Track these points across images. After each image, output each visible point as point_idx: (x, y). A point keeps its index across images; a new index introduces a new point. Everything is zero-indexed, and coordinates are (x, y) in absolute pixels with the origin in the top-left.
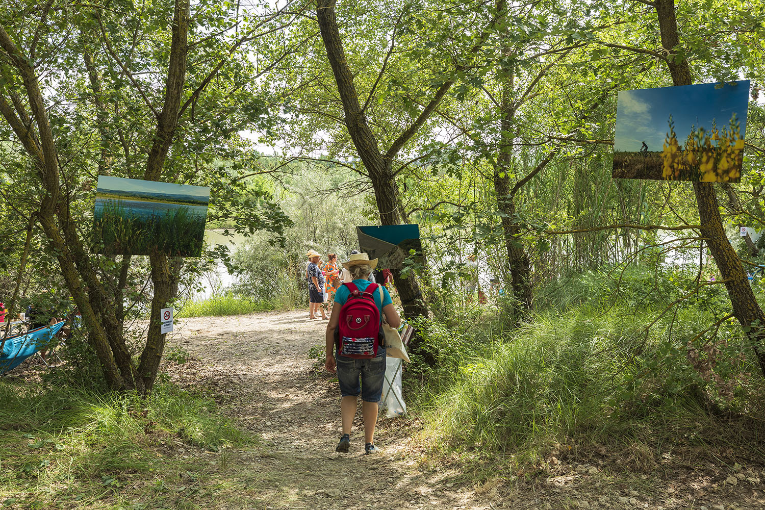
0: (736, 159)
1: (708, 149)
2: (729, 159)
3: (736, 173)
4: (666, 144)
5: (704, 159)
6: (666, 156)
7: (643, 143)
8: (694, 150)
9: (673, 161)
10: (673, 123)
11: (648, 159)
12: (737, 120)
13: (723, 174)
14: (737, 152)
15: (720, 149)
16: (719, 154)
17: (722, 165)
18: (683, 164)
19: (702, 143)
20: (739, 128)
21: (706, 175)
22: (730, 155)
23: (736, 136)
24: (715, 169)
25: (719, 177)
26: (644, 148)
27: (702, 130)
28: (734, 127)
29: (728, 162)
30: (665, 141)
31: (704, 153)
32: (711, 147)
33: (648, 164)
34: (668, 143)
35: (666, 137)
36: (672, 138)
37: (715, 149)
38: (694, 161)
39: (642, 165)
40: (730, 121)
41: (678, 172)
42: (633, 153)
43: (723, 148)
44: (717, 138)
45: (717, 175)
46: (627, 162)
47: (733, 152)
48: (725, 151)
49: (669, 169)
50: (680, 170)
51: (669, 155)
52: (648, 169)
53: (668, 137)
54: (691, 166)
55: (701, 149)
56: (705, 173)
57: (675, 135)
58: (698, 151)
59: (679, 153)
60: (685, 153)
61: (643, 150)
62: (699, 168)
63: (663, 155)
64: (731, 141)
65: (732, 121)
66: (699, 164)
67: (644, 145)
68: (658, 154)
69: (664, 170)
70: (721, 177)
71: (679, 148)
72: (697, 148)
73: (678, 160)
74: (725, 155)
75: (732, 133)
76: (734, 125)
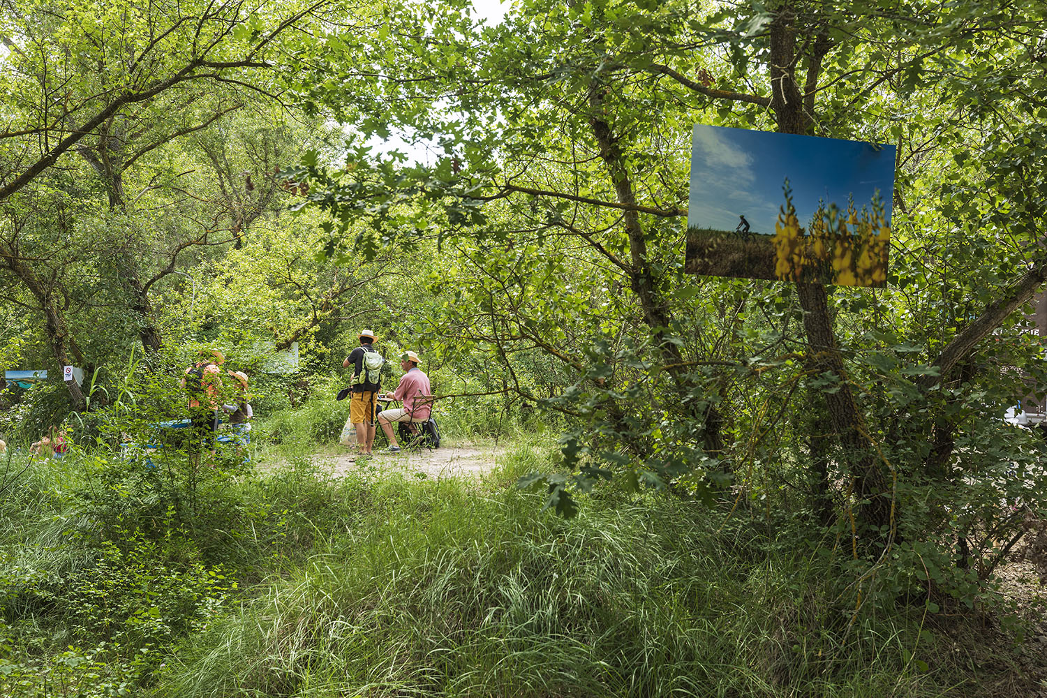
0: (881, 254)
1: (842, 237)
2: (872, 254)
3: (880, 275)
4: (781, 224)
5: (838, 251)
6: (780, 243)
7: (742, 218)
8: (823, 237)
9: (792, 252)
10: (790, 191)
11: (750, 245)
12: (881, 198)
13: (864, 275)
14: (881, 244)
15: (860, 238)
16: (858, 246)
17: (863, 263)
18: (808, 256)
19: (835, 226)
20: (883, 212)
21: (841, 276)
22: (872, 248)
23: (881, 222)
24: (853, 267)
25: (859, 279)
26: (744, 226)
27: (834, 207)
28: (877, 209)
29: (870, 257)
30: (777, 218)
31: (838, 242)
32: (848, 234)
33: (750, 254)
34: (782, 221)
35: (778, 211)
36: (789, 215)
37: (852, 237)
38: (823, 252)
39: (741, 254)
40: (872, 199)
41: (800, 269)
42: (724, 233)
43: (864, 237)
44: (855, 222)
45: (856, 276)
46: (712, 247)
47: (876, 244)
48: (867, 241)
49: (786, 263)
50: (803, 265)
51: (785, 241)
52: (750, 260)
53: (784, 213)
54: (819, 261)
55: (833, 236)
56: (840, 272)
57: (793, 211)
58: (829, 238)
59: (800, 239)
60: (810, 240)
61: (741, 229)
62: (831, 265)
63: (775, 240)
64: (874, 228)
65: (875, 200)
66: (831, 257)
67: (744, 221)
68: (767, 238)
69: (778, 265)
70: (862, 279)
71: (801, 232)
72: (827, 235)
73: (800, 251)
74: (867, 247)
75: (875, 216)
76: (877, 206)
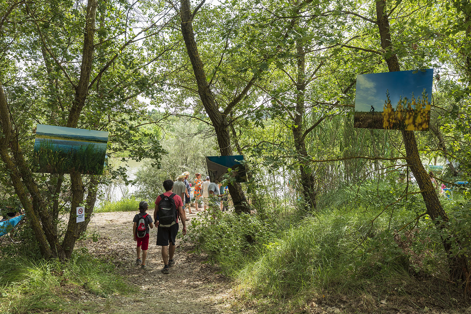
0: (426, 116)
1: (410, 111)
2: (422, 117)
3: (426, 126)
4: (385, 107)
5: (407, 117)
6: (385, 115)
7: (372, 106)
8: (401, 111)
9: (389, 118)
10: (389, 94)
11: (375, 116)
12: (426, 93)
13: (419, 126)
14: (426, 112)
15: (417, 110)
16: (416, 114)
17: (418, 121)
18: (395, 119)
19: (406, 107)
20: (427, 98)
21: (409, 126)
22: (422, 114)
23: (426, 103)
24: (414, 123)
25: (416, 128)
26: (372, 109)
27: (406, 98)
28: (424, 97)
29: (421, 118)
30: (384, 105)
31: (407, 113)
32: (411, 109)
33: (374, 119)
34: (386, 106)
35: (385, 102)
36: (388, 104)
37: (413, 110)
38: (401, 117)
39: (371, 120)
40: (422, 93)
41: (392, 124)
42: (366, 112)
43: (418, 110)
44: (415, 104)
45: (415, 126)
46: (362, 118)
47: (424, 112)
48: (420, 112)
49: (387, 122)
50: (393, 123)
51: (387, 114)
52: (375, 122)
53: (386, 103)
54: (400, 121)
55: (405, 110)
56: (408, 125)
57: (390, 102)
58: (404, 111)
59: (392, 113)
60: (396, 113)
61: (371, 111)
62: (404, 122)
63: (383, 114)
64: (423, 106)
65: (424, 93)
66: (404, 120)
67: (373, 108)
68: (380, 113)
69: (384, 123)
70: (417, 128)
71: (393, 110)
72: (403, 110)
73: (392, 117)
74: (420, 114)
75: (423, 100)
76: (424, 96)
